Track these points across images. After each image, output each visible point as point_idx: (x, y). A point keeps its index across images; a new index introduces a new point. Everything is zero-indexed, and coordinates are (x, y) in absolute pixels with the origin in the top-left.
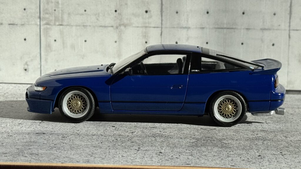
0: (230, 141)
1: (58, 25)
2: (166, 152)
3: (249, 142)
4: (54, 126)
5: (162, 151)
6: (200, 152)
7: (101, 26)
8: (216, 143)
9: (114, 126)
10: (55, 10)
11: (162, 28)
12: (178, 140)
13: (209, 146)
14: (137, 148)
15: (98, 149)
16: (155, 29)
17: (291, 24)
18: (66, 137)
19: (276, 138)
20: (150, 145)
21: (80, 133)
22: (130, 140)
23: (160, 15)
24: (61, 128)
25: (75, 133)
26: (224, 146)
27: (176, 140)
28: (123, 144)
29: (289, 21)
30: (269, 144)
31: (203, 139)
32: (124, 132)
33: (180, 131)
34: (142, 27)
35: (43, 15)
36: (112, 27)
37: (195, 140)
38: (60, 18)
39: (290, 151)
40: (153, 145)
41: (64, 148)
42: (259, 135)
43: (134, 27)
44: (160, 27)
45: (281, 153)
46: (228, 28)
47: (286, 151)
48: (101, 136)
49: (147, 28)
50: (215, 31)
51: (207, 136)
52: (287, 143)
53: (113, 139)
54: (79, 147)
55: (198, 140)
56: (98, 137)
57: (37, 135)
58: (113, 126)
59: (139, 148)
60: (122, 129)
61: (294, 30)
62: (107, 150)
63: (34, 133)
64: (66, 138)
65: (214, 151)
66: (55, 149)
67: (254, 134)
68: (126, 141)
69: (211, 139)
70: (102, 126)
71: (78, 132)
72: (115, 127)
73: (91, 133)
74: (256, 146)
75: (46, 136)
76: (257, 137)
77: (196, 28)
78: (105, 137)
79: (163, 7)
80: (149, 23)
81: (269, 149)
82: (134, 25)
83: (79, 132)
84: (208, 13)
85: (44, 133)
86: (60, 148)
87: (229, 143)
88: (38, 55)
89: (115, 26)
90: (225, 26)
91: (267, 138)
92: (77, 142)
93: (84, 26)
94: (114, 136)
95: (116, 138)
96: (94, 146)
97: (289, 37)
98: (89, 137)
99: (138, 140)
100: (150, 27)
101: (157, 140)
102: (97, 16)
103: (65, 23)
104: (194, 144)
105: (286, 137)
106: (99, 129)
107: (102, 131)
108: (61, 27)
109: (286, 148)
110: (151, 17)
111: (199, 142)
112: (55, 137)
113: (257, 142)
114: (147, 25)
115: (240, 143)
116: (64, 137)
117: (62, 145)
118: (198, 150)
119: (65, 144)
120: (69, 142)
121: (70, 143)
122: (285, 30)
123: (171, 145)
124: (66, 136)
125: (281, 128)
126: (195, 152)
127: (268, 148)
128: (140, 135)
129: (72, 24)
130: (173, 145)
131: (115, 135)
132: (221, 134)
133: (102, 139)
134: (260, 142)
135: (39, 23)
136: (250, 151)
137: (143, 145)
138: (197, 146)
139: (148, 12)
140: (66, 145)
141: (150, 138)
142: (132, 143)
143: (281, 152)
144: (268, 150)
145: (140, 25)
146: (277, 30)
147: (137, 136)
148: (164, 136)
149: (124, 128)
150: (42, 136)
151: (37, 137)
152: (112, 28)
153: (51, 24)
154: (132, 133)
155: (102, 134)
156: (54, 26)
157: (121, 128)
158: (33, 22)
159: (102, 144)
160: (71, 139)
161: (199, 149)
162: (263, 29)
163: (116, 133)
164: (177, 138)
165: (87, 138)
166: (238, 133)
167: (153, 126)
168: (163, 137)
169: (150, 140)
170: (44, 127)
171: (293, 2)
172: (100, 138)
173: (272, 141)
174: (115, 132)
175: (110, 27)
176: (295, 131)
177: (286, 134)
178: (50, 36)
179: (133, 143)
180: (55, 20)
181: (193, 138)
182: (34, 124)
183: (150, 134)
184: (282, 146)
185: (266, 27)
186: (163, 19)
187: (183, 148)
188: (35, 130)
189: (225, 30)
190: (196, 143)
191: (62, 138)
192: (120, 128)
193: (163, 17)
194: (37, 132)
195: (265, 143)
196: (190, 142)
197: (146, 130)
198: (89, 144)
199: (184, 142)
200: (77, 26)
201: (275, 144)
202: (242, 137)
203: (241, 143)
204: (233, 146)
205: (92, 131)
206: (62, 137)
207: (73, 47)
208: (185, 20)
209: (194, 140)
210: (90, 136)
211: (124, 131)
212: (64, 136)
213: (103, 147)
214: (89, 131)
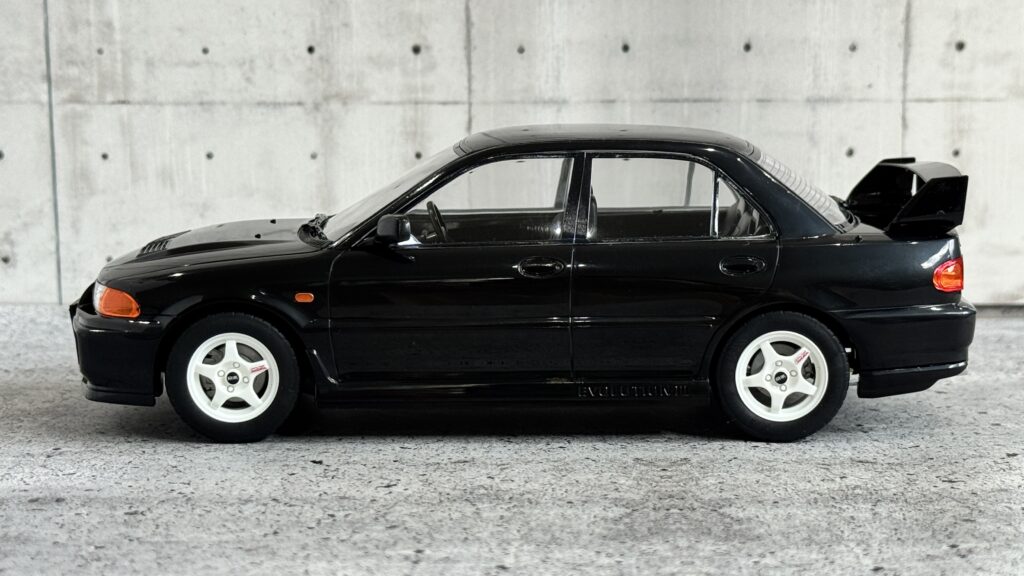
0: (752, 511)
1: (113, 103)
2: (522, 564)
3: (824, 511)
4: (97, 467)
5: (509, 561)
6: (652, 563)
7: (260, 104)
8: (701, 519)
9: (320, 462)
10: (100, 52)
11: (470, 104)
12: (561, 510)
13: (680, 533)
14: (410, 552)
15: (262, 562)
16: (449, 108)
17: (910, 80)
18: (142, 513)
19: (915, 487)
20: (459, 535)
21: (196, 496)
22: (381, 519)
23: (465, 61)
24: (125, 476)
25: (175, 494)
26: (735, 533)
27: (552, 513)
28: (357, 537)
29: (901, 70)
30: (898, 516)
31: (650, 504)
32: (358, 483)
33: (564, 473)
34: (402, 103)
35: (60, 68)
36: (300, 104)
37: (623, 511)
38: (119, 79)
39: (982, 537)
40: (470, 538)
41: (132, 561)
42: (851, 481)
43: (374, 103)
44: (463, 103)
45: (955, 550)
46: (696, 101)
47: (969, 537)
48: (273, 503)
49: (420, 106)
50: (653, 112)
51: (664, 489)
52: (962, 501)
53: (319, 515)
54: (189, 557)
55: (633, 507)
56: (263, 509)
57: (34, 506)
58: (314, 462)
59: (419, 551)
60: (352, 471)
61: (919, 100)
62: (299, 561)
63: (23, 500)
64: (140, 517)
65: (701, 554)
66: (98, 568)
67: (832, 476)
68: (367, 521)
69: (680, 503)
70: (275, 460)
71: (187, 490)
72: (325, 462)
73: (235, 493)
74: (852, 526)
75: (65, 513)
76: (847, 486)
77: (588, 101)
78: (288, 509)
79: (474, 32)
80: (424, 89)
81: (902, 537)
82: (374, 98)
83: (191, 489)
84: (626, 48)
85: (59, 500)
86: (117, 564)
87: (749, 519)
88: (48, 209)
89: (309, 102)
90: (686, 93)
91: (884, 493)
92: (184, 534)
93: (202, 104)
94: (324, 504)
95: (331, 512)
96: (248, 547)
97: (905, 125)
98: (229, 509)
99: (412, 515)
100: (430, 103)
101: (485, 515)
102: (246, 67)
103: (135, 96)
104: (621, 527)
105: (951, 481)
106: (266, 473)
107: (276, 483)
108: (124, 109)
109: (964, 523)
110: (431, 67)
111: (639, 520)
112: (101, 516)
113: (850, 512)
114: (420, 96)
115: (789, 517)
116: (136, 513)
117: (126, 546)
118: (643, 553)
119: (135, 543)
120: (154, 534)
121: (156, 539)
122: (889, 101)
123: (538, 535)
124: (141, 509)
125: (922, 446)
126: (633, 561)
127: (899, 536)
128: (417, 496)
129: (161, 98)
130: (545, 531)
131: (324, 497)
132: (712, 481)
133: (278, 518)
134: (863, 511)
135: (44, 98)
136: (838, 549)
137: (433, 539)
138: (631, 533)
139: (423, 51)
140: (142, 548)
141: (457, 504)
142: (391, 531)
143: (952, 542)
144: (903, 542)
145: (395, 98)
146: (861, 100)
147: (406, 499)
148: (507, 497)
149: (356, 466)
150: (50, 514)
151: (31, 515)
152: (298, 110)
153: (88, 98)
154: (388, 486)
155: (277, 494)
156: (100, 107)
157: (346, 467)
158: (25, 95)
159: (279, 537)
160: (159, 521)
161: (644, 548)
162: (814, 101)
163: (329, 492)
164: (556, 501)
165: (223, 513)
166: (773, 475)
167: (462, 458)
168: (503, 500)
169: (456, 515)
170: (60, 474)
171: (916, 5)
172: (272, 513)
173: (906, 501)
174: (325, 486)
175: (292, 104)
176: (973, 457)
177: (948, 468)
178: (85, 143)
179: (396, 532)
180: (102, 87)
181: (616, 502)
182: (23, 461)
183: (454, 489)
184: (947, 519)
185: (826, 94)
186: (474, 72)
187: (585, 547)
188: (27, 487)
189: (686, 105)
190: (627, 520)
191: (126, 517)
192: (343, 468)
193: (473, 66)
194: (36, 495)
195: (884, 515)
196: (605, 519)
197: (438, 473)
198: (227, 542)
199: (584, 517)
200: (177, 104)
201: (920, 516)
202: (790, 491)
203: (795, 514)
204: (767, 528)
205: (239, 485)
206: (126, 514)
207: (166, 176)
208: (547, 76)
209: (617, 511)
210: (231, 505)
211: (358, 480)
212: (133, 510)
213: (281, 552)
214: (228, 484)
